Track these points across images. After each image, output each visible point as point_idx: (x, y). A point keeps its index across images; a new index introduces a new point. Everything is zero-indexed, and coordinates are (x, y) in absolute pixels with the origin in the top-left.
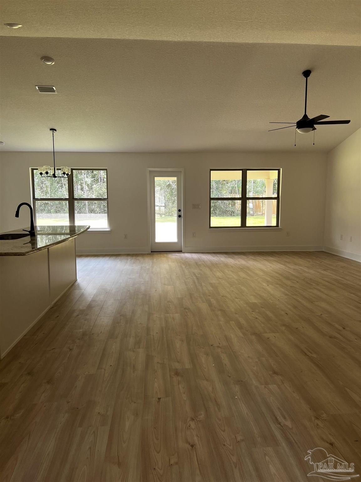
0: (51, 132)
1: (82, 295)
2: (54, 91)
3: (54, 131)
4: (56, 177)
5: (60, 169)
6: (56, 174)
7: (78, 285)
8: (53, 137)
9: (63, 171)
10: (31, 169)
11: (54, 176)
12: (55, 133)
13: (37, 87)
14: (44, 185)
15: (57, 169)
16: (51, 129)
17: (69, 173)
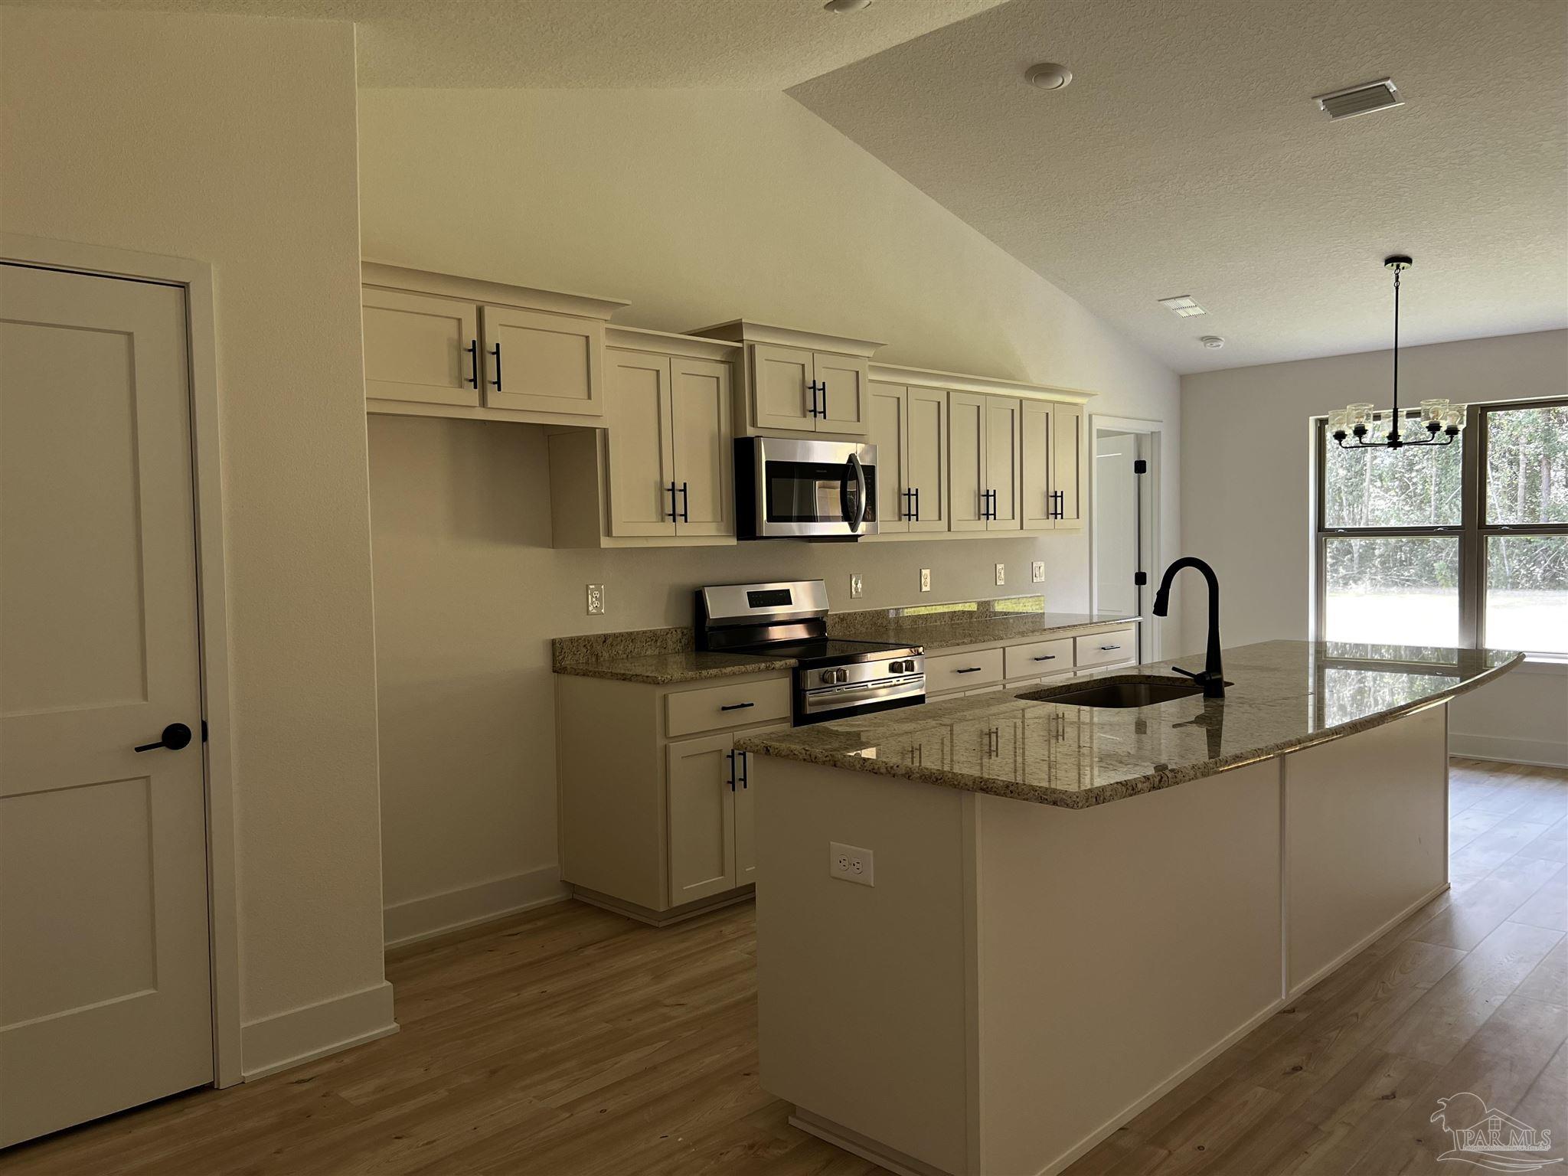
0: (1391, 269)
1: (1450, 978)
2: (1390, 98)
3: (1402, 264)
4: (1400, 444)
5: (1417, 414)
6: (1400, 432)
7: (1448, 914)
8: (1397, 288)
9: (1429, 419)
10: (1317, 420)
11: (1394, 441)
12: (1407, 272)
13: (1320, 101)
14: (1414, 474)
15: (1410, 415)
16: (1389, 260)
17: (1461, 423)
